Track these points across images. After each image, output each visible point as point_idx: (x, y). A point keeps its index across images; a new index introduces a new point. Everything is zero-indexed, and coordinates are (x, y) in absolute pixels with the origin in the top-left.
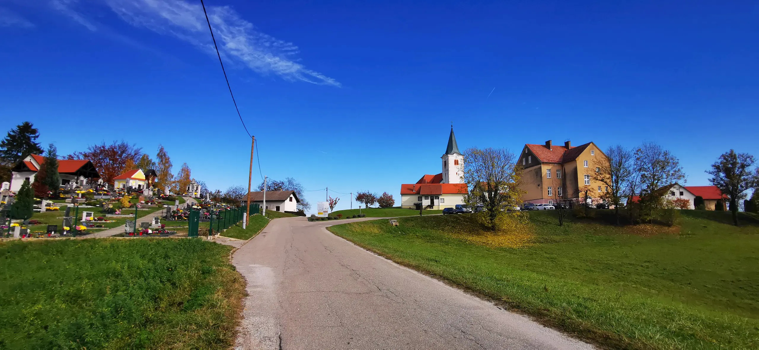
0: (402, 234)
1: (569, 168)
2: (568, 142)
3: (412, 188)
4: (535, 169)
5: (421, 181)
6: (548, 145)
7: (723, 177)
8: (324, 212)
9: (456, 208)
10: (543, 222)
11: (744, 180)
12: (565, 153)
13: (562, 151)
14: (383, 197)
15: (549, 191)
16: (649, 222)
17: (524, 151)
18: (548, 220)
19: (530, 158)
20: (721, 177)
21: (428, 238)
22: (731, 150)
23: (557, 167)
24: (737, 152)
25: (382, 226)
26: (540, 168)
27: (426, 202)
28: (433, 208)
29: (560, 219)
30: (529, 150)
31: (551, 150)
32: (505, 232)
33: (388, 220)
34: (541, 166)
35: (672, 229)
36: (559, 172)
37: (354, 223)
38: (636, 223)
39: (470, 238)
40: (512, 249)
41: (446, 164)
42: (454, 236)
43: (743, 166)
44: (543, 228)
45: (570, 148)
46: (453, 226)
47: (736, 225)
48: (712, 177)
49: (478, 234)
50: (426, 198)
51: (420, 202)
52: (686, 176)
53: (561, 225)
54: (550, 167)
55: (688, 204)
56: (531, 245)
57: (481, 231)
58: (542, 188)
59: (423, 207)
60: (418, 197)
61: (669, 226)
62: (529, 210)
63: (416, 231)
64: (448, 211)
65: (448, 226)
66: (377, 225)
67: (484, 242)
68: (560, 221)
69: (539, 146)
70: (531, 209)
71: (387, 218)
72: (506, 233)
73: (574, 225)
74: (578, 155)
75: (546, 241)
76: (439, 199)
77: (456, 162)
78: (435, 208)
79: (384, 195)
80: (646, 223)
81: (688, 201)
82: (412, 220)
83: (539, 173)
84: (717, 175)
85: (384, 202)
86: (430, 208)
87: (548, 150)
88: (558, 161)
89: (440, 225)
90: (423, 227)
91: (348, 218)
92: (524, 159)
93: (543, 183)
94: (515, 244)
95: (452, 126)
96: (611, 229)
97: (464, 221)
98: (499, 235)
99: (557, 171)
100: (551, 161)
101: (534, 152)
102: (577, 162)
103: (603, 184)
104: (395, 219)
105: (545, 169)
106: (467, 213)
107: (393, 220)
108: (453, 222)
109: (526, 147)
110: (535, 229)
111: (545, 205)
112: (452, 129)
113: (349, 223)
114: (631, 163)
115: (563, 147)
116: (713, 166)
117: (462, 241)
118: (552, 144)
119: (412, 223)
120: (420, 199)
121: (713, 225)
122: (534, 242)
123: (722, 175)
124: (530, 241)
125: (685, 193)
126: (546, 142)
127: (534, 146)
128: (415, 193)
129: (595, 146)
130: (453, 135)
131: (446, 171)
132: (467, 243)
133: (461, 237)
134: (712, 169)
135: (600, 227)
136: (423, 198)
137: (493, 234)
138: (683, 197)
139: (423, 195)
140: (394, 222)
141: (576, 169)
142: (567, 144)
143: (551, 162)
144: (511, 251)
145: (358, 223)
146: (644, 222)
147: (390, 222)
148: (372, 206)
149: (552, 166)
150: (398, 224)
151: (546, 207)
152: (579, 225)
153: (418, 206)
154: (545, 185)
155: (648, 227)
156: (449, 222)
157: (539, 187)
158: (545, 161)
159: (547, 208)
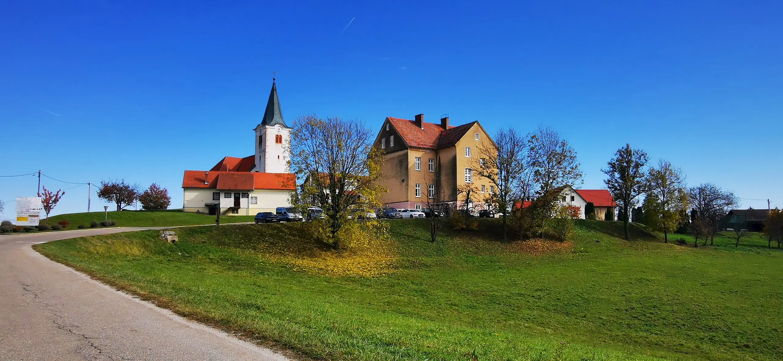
0: (183, 256)
1: (445, 157)
2: (446, 118)
3: (203, 177)
4: (399, 156)
5: (219, 167)
6: (418, 121)
7: (618, 178)
8: (31, 216)
9: (277, 213)
10: (409, 236)
11: (638, 182)
12: (440, 135)
13: (437, 131)
14: (149, 191)
15: (416, 190)
16: (540, 236)
17: (384, 127)
18: (415, 233)
19: (392, 138)
20: (615, 178)
21: (230, 263)
22: (627, 144)
23: (430, 155)
24: (633, 148)
25: (147, 243)
26: (406, 155)
27: (226, 203)
28: (237, 213)
29: (432, 232)
30: (391, 126)
31: (423, 129)
32: (353, 252)
33: (159, 231)
34: (407, 152)
35: (565, 245)
36: (432, 162)
37: (93, 237)
38: (526, 238)
39: (299, 262)
40: (364, 277)
41: (261, 141)
42: (273, 259)
43: (637, 166)
44: (409, 246)
45: (447, 128)
46: (271, 243)
47: (626, 239)
48: (607, 177)
49: (312, 256)
50: (227, 195)
51: (216, 202)
52: (583, 175)
53: (433, 241)
54: (419, 154)
55: (579, 212)
56: (392, 271)
57: (317, 251)
58: (407, 185)
59: (221, 211)
60: (214, 193)
61: (561, 240)
62: (390, 218)
63: (209, 252)
64: (264, 217)
65: (263, 241)
66: (137, 241)
67: (321, 269)
68: (432, 236)
69: (405, 122)
70: (392, 217)
71: (157, 228)
72: (355, 253)
73: (450, 241)
74: (459, 139)
75: (414, 265)
76: (248, 197)
77: (279, 139)
78: (242, 212)
79: (151, 189)
80: (537, 237)
81: (578, 209)
82: (202, 233)
83: (404, 162)
84: (612, 176)
85: (151, 201)
86: (233, 212)
87: (418, 128)
88: (431, 146)
89: (250, 240)
90: (220, 243)
91: (80, 227)
92: (384, 140)
93: (410, 177)
94: (369, 270)
95: (274, 79)
96: (497, 245)
97: (290, 235)
98: (344, 257)
99: (429, 160)
100: (422, 145)
101: (399, 130)
102: (457, 148)
103: (490, 182)
104: (172, 230)
105: (413, 157)
106: (296, 221)
107: (167, 233)
108: (271, 236)
109: (388, 121)
110: (398, 248)
111: (411, 211)
112: (274, 84)
113: (82, 238)
114: (523, 155)
115: (438, 125)
116: (610, 164)
117: (286, 267)
118: (424, 120)
119: (201, 238)
120: (216, 196)
121: (606, 239)
122: (396, 268)
123: (617, 175)
124: (390, 265)
125: (576, 197)
126: (416, 116)
127: (398, 120)
128: (208, 186)
129: (481, 128)
130: (275, 96)
131: (260, 152)
132: (295, 270)
133: (284, 260)
134: (608, 168)
135: (482, 243)
136: (222, 196)
137: (335, 255)
138: (575, 203)
139: (222, 191)
140: (170, 235)
141: (454, 160)
142: (444, 121)
143: (421, 146)
144: (361, 281)
145: (100, 237)
146: (535, 236)
147: (163, 235)
148: (129, 208)
149: (423, 152)
150: (177, 239)
151: (413, 213)
152: (457, 241)
153: (213, 209)
154: (412, 181)
155: (539, 243)
156: (267, 235)
157: (404, 184)
158: (414, 144)
159: (414, 216)
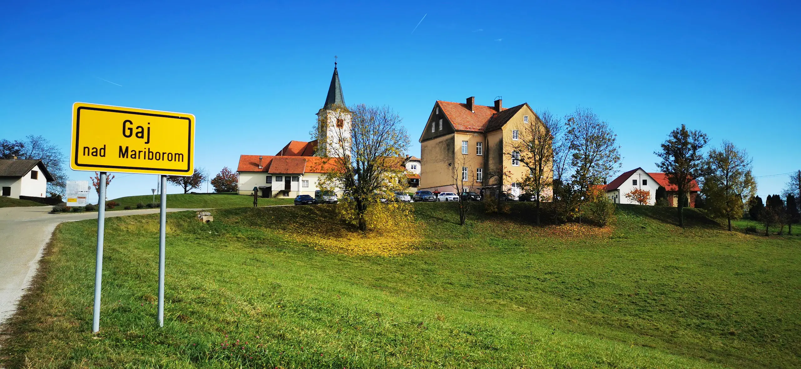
0: (213, 235)
1: (493, 140)
2: (499, 100)
3: (257, 161)
4: (447, 140)
5: (285, 151)
6: (469, 104)
7: (672, 161)
8: (79, 197)
9: (315, 196)
10: (438, 219)
11: (695, 165)
12: (492, 118)
13: (489, 114)
14: (221, 175)
15: (463, 173)
16: (577, 220)
17: (434, 111)
18: (445, 216)
19: (441, 122)
20: (670, 161)
21: (255, 241)
22: (683, 125)
23: (478, 138)
25: (183, 222)
26: (453, 139)
27: (278, 186)
28: (288, 195)
29: (462, 215)
30: (440, 110)
31: (473, 112)
32: (380, 233)
33: (196, 212)
34: (454, 136)
35: (603, 230)
36: (480, 146)
38: (561, 222)
39: (323, 242)
41: (323, 126)
42: (298, 238)
43: (695, 148)
44: (436, 229)
45: (500, 111)
46: (301, 224)
48: (660, 160)
49: (338, 236)
50: (280, 179)
51: (268, 185)
53: (461, 223)
54: (467, 137)
56: (411, 252)
57: (344, 232)
58: (454, 168)
60: (267, 177)
61: (600, 226)
62: (424, 201)
63: (239, 231)
64: (302, 200)
65: (294, 222)
66: (172, 220)
67: (342, 248)
68: (461, 218)
69: (456, 105)
70: (426, 200)
71: (195, 210)
72: (381, 235)
73: (480, 225)
74: (506, 122)
75: (435, 246)
76: (298, 181)
77: (340, 124)
78: (292, 195)
80: (574, 221)
82: (236, 214)
83: (451, 145)
84: (667, 159)
86: (284, 195)
87: (468, 111)
88: (479, 129)
89: (281, 221)
90: (252, 224)
91: (127, 208)
92: (434, 124)
93: (455, 160)
94: (389, 250)
95: (336, 64)
96: (529, 229)
97: (321, 216)
98: (369, 238)
99: (477, 144)
100: (470, 128)
101: (449, 114)
102: (503, 131)
104: (209, 211)
105: (460, 140)
106: (331, 203)
107: (204, 214)
108: (303, 217)
109: (438, 106)
110: (424, 230)
111: (448, 194)
112: (336, 69)
115: (490, 108)
117: (309, 246)
118: (475, 103)
119: (235, 219)
120: (269, 180)
121: (654, 225)
122: (417, 249)
123: (672, 158)
124: (412, 246)
125: (649, 181)
126: (467, 99)
127: (448, 104)
128: (261, 170)
129: (531, 110)
132: (316, 249)
133: (309, 239)
135: (512, 227)
136: (275, 179)
137: (361, 236)
139: (273, 174)
140: (206, 216)
141: (501, 142)
142: (497, 103)
143: (469, 130)
144: (378, 260)
146: (570, 220)
147: (199, 216)
149: (471, 136)
150: (211, 219)
151: (448, 197)
152: (488, 224)
154: (459, 165)
155: (575, 227)
156: (298, 217)
157: (451, 167)
158: (462, 128)
159: (449, 199)
